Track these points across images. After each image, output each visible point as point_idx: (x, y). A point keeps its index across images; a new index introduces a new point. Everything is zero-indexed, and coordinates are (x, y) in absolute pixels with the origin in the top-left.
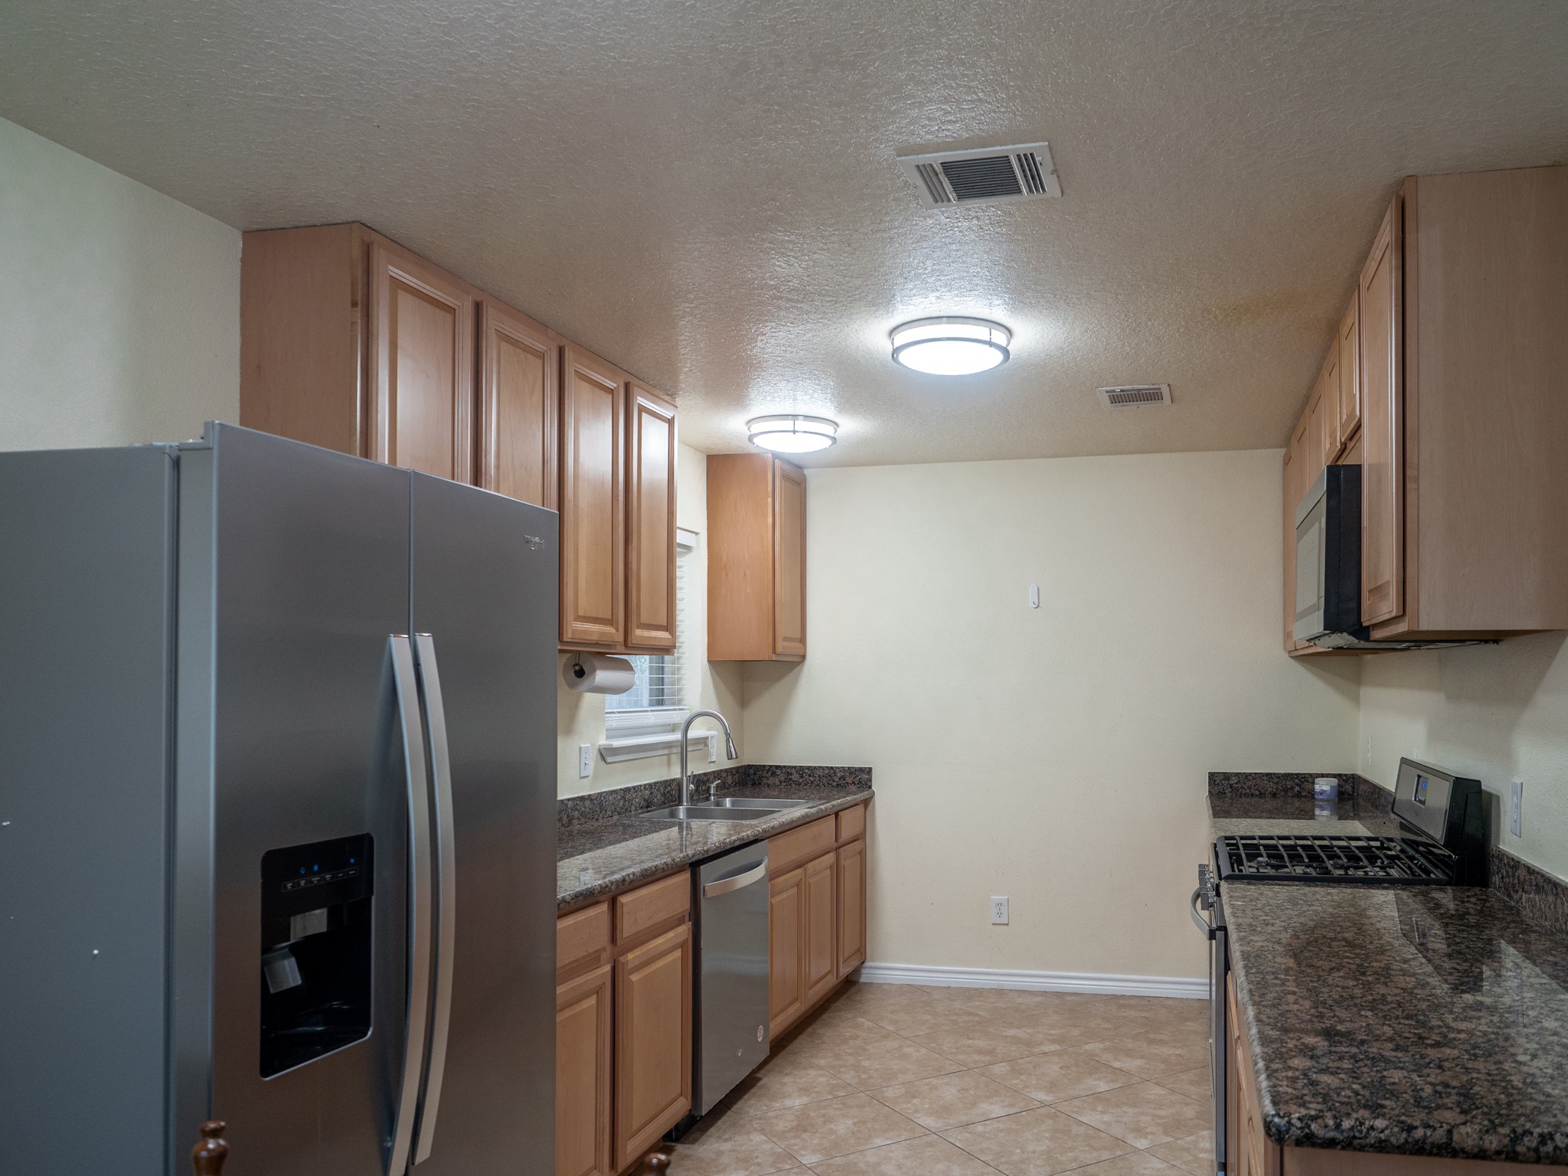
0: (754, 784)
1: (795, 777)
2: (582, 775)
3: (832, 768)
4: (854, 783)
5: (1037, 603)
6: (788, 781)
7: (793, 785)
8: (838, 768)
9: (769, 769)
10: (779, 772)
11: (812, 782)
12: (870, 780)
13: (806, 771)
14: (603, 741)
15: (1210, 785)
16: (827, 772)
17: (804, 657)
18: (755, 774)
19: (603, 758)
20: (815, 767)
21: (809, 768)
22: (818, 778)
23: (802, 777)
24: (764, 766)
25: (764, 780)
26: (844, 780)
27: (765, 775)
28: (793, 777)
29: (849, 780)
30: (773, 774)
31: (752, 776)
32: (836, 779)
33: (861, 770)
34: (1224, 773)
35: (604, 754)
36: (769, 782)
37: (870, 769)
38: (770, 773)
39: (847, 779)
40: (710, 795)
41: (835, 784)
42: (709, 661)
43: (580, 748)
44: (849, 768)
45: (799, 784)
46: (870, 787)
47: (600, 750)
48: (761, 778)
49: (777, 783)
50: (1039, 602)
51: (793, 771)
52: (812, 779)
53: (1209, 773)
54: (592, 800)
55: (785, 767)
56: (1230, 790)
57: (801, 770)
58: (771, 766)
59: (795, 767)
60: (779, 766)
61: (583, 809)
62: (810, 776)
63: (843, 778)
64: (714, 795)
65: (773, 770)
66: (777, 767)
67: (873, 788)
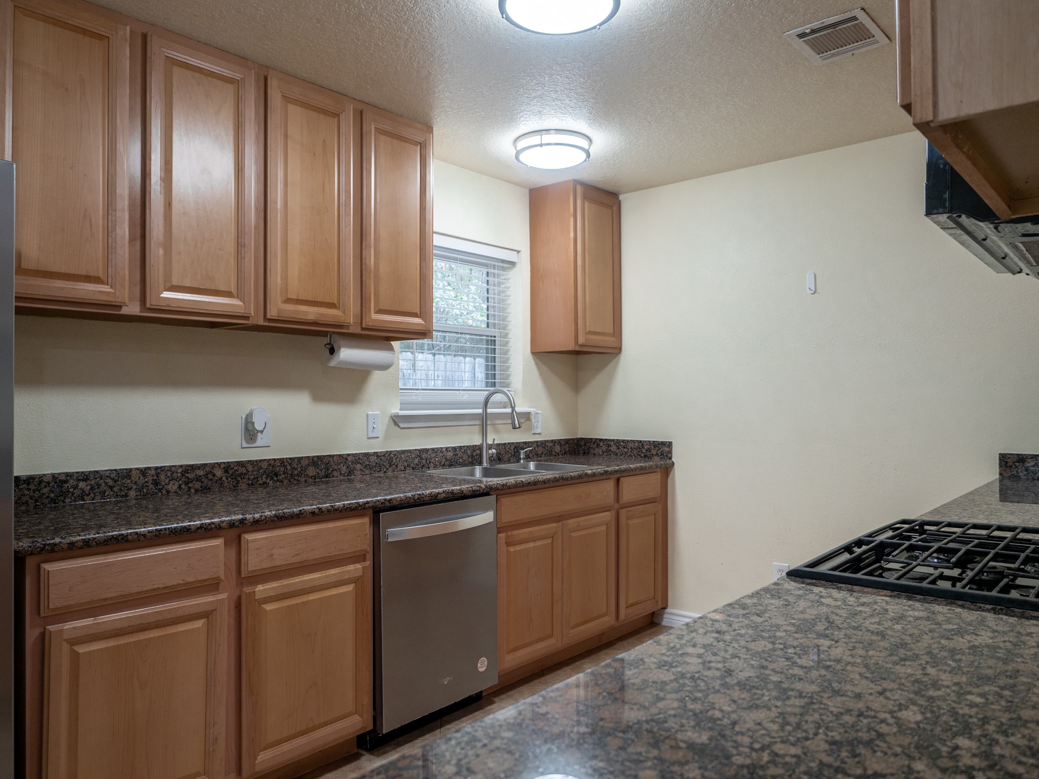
0: (584, 453)
1: (613, 448)
2: (369, 436)
3: (641, 441)
4: (657, 454)
5: (813, 288)
6: (608, 451)
7: (612, 455)
8: (645, 441)
9: (595, 442)
10: (602, 444)
11: (626, 453)
12: (670, 452)
13: (622, 444)
14: (396, 410)
15: (1000, 466)
16: (637, 444)
17: (620, 349)
18: (585, 445)
19: (396, 424)
20: (628, 441)
21: (623, 441)
22: (630, 450)
23: (618, 448)
24: (592, 439)
25: (592, 450)
26: (650, 452)
27: (592, 446)
28: (612, 448)
29: (654, 452)
30: (598, 445)
31: (583, 447)
32: (644, 451)
33: (663, 443)
34: (1018, 455)
35: (396, 420)
36: (595, 452)
37: (671, 443)
38: (595, 445)
39: (652, 451)
40: (520, 459)
41: (643, 455)
42: (531, 353)
43: (368, 414)
44: (654, 441)
45: (617, 454)
46: (670, 458)
47: (391, 417)
48: (589, 448)
49: (601, 453)
50: (816, 288)
51: (612, 443)
52: (626, 450)
53: (1000, 454)
54: (377, 456)
55: (606, 440)
56: (1026, 473)
57: (617, 442)
58: (596, 439)
59: (613, 440)
60: (602, 439)
61: (367, 463)
62: (624, 448)
63: (649, 450)
64: (524, 459)
65: (598, 442)
66: (601, 440)
67: (673, 460)
